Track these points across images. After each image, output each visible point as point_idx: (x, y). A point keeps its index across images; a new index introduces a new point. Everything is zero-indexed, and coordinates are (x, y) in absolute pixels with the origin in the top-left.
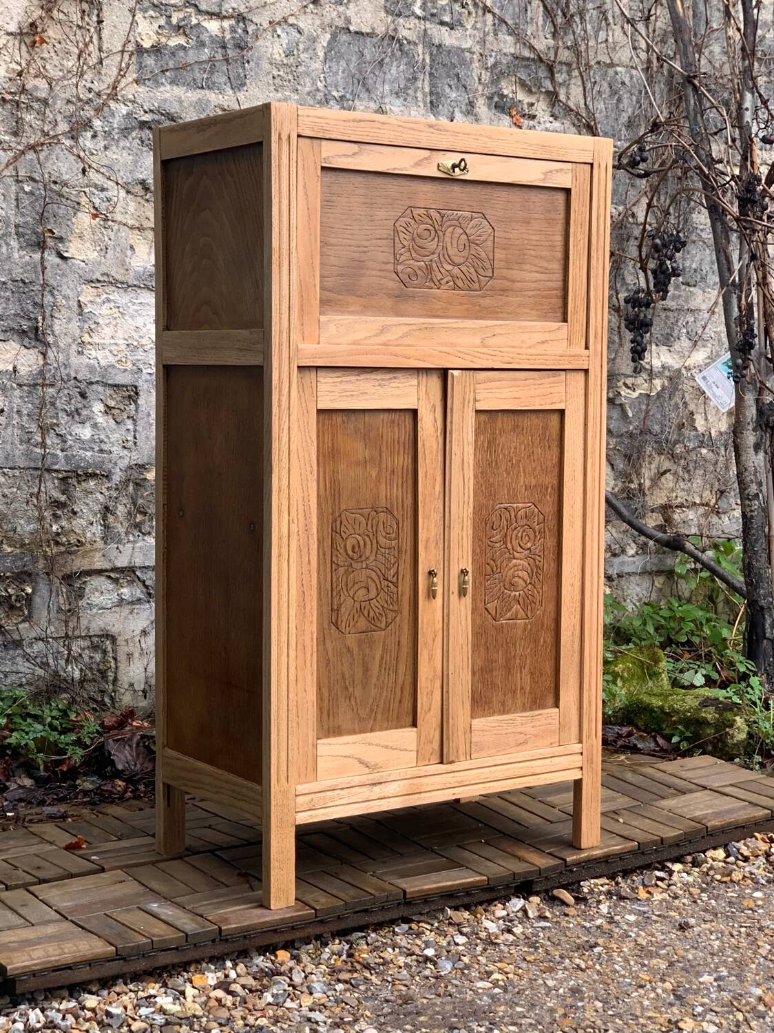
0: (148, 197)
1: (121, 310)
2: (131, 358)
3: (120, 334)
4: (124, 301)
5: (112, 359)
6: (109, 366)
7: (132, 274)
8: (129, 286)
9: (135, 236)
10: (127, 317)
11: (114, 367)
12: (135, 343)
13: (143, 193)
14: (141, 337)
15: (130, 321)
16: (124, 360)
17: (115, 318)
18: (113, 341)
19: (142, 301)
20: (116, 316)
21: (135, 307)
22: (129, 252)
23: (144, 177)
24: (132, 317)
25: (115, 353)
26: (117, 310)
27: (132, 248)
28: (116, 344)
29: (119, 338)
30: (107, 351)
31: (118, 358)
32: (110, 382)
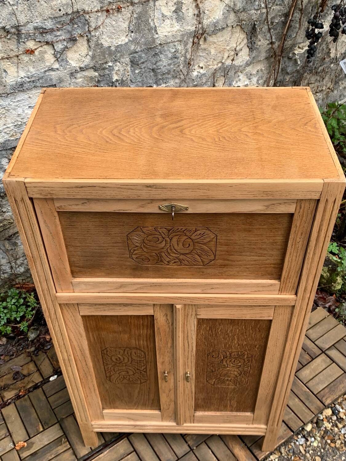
0: (8, 37)
1: (6, 109)
2: (19, 131)
3: (9, 121)
4: (7, 103)
5: (7, 137)
6: (5, 141)
7: (9, 87)
8: (8, 94)
9: (5, 63)
10: (11, 111)
11: (9, 140)
12: (20, 123)
13: (5, 34)
14: (22, 119)
15: (14, 112)
16: (14, 134)
17: (4, 114)
18: (5, 127)
19: (19, 99)
20: (4, 112)
21: (15, 104)
22: (4, 74)
23: (4, 25)
24: (14, 109)
25: (8, 132)
26: (3, 110)
27: (5, 71)
28: (8, 127)
29: (9, 124)
30: (3, 134)
31: (10, 135)
32: (8, 148)
